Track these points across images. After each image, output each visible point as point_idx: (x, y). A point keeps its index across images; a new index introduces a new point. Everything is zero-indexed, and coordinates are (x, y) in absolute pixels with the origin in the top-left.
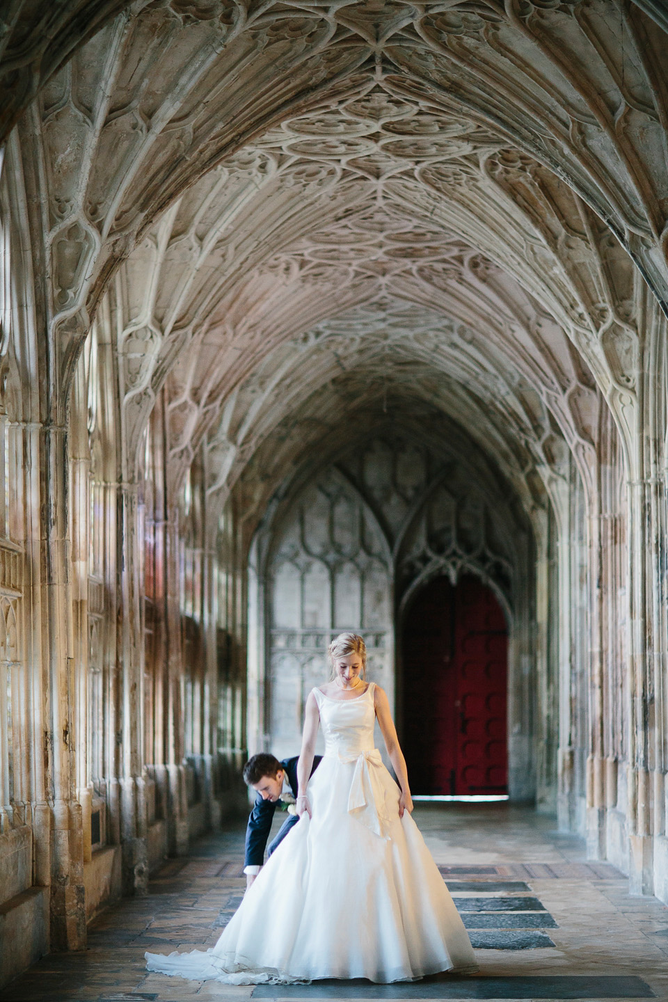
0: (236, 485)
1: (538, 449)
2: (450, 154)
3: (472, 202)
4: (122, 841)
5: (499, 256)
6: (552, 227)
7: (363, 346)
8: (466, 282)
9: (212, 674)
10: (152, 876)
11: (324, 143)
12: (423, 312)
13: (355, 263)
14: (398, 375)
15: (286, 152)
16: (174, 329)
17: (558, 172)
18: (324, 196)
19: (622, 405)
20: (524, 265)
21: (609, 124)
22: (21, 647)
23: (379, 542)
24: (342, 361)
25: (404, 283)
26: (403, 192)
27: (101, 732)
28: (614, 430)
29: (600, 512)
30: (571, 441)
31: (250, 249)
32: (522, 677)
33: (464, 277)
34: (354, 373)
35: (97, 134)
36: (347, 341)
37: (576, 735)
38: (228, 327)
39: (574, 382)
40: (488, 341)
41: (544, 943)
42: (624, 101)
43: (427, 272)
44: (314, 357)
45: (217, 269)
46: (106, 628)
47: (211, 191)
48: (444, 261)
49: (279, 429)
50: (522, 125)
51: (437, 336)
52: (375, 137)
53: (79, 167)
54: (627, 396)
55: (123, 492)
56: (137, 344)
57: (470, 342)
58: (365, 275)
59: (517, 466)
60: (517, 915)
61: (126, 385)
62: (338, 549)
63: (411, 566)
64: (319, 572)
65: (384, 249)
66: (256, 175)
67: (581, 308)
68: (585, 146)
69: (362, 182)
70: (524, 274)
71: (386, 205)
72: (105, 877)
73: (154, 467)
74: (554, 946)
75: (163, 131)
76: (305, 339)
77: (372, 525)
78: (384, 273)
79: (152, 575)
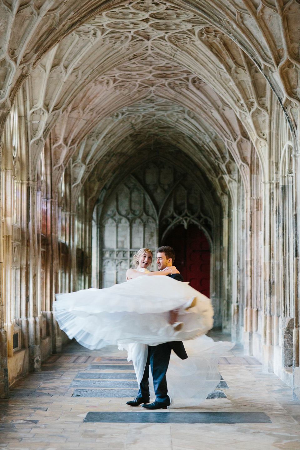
0: (86, 182)
1: (223, 167)
2: (182, 29)
3: (192, 52)
4: (29, 347)
5: (204, 77)
6: (229, 64)
7: (144, 119)
8: (190, 89)
9: (74, 269)
10: (43, 363)
11: (123, 23)
12: (171, 104)
13: (139, 80)
14: (160, 133)
15: (105, 27)
16: (53, 110)
17: (230, 36)
18: (123, 48)
19: (261, 147)
20: (216, 81)
21: (254, 14)
23: (152, 210)
24: (134, 126)
25: (162, 90)
26: (160, 47)
27: (19, 296)
28: (258, 158)
29: (251, 196)
30: (238, 164)
31: (89, 73)
32: (216, 271)
33: (189, 87)
34: (140, 132)
35: (14, 16)
36: (136, 117)
37: (240, 298)
38: (80, 110)
39: (240, 137)
40: (200, 117)
41: (222, 396)
42: (261, 2)
43: (172, 85)
44: (121, 124)
45: (73, 82)
46: (22, 248)
47: (70, 45)
48: (180, 80)
49: (105, 158)
50: (214, 14)
51: (177, 115)
52: (146, 20)
53: (6, 32)
54: (263, 142)
55: (30, 185)
56: (36, 117)
57: (193, 118)
58: (143, 86)
59: (215, 175)
61: (32, 136)
62: (133, 212)
63: (167, 220)
64: (125, 223)
65: (152, 74)
66: (92, 38)
67: (242, 101)
68: (243, 24)
69: (141, 42)
70: (216, 85)
71: (153, 53)
72: (20, 363)
73: (46, 174)
74: (226, 397)
75: (45, 15)
76: (117, 116)
77: (149, 202)
78: (153, 85)
79: (45, 224)
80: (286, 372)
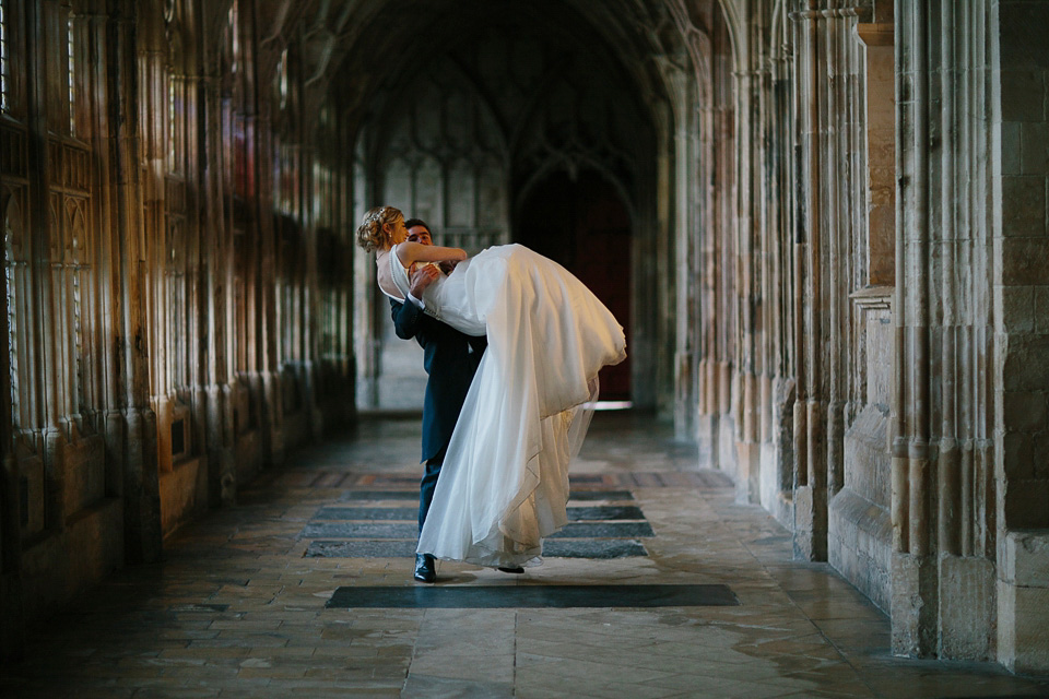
0: (337, 76)
1: (655, 38)
4: (208, 451)
9: (313, 275)
10: (240, 488)
22: (90, 248)
23: (495, 138)
27: (184, 337)
29: (715, 104)
30: (684, 29)
32: (645, 279)
37: (693, 339)
41: (637, 552)
46: (189, 228)
55: (205, 86)
59: (637, 55)
60: (615, 525)
62: (451, 143)
63: (528, 162)
64: (430, 168)
72: (188, 487)
73: (243, 60)
74: (646, 555)
79: (242, 171)
80: (785, 501)
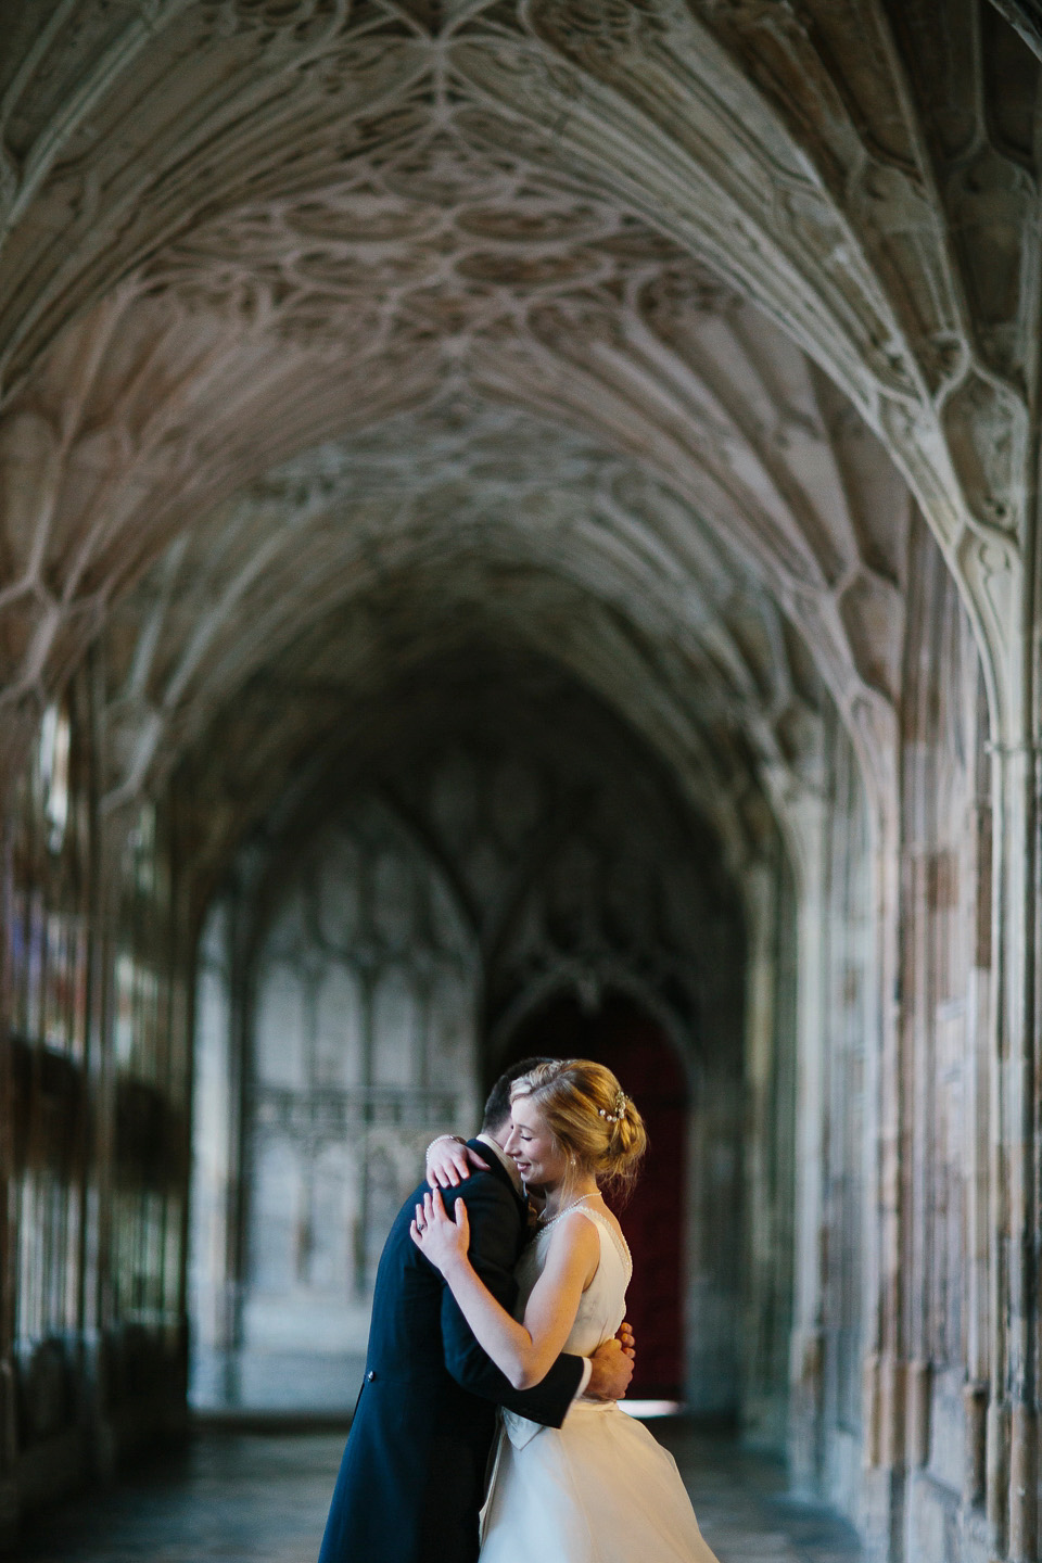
1: (763, 735)
3: (650, 89)
6: (837, 148)
7: (417, 521)
8: (629, 346)
9: (104, 1168)
13: (396, 293)
19: (984, 571)
20: (766, 244)
24: (377, 550)
25: (498, 353)
29: (903, 842)
31: (139, 190)
33: (624, 334)
38: (122, 431)
39: (853, 565)
43: (547, 322)
45: (59, 236)
48: (584, 294)
51: (566, 500)
54: (997, 549)
57: (635, 511)
58: (416, 330)
59: (716, 778)
62: (378, 940)
63: (512, 976)
65: (455, 256)
67: (897, 345)
69: (397, 42)
71: (456, 119)
78: (457, 324)
